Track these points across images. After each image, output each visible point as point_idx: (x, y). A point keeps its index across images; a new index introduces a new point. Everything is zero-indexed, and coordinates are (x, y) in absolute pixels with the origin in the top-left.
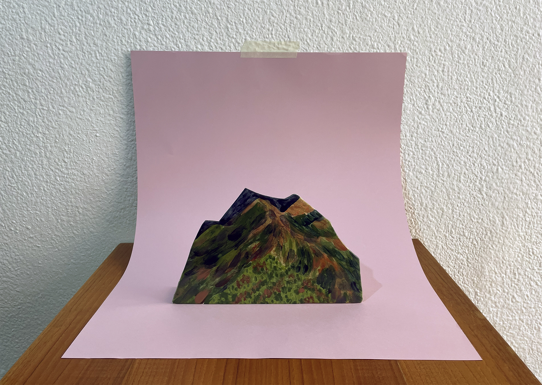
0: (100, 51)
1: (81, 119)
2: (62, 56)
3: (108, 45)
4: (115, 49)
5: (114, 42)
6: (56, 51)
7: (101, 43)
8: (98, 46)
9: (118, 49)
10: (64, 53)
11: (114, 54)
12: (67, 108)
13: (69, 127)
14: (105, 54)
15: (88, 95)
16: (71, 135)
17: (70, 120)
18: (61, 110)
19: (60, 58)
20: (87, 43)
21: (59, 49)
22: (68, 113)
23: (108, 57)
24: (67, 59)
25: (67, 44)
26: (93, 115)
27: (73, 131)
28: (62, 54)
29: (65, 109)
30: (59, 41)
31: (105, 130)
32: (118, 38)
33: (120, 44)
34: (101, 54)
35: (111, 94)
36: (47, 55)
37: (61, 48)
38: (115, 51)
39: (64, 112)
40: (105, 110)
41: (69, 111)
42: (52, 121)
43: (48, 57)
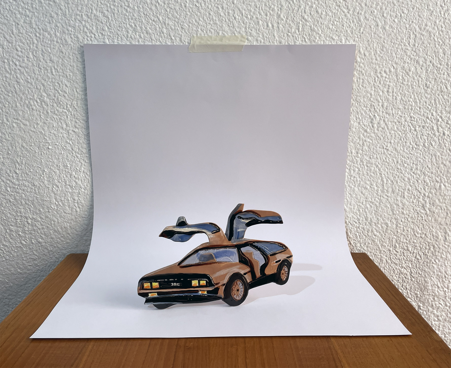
0: (56, 67)
1: (34, 132)
2: (19, 71)
3: (64, 61)
4: (71, 66)
5: (70, 59)
6: (13, 66)
7: (57, 59)
8: (54, 62)
9: (73, 66)
10: (20, 68)
11: (70, 70)
12: (21, 121)
13: (22, 140)
14: (61, 70)
15: (42, 109)
16: (23, 147)
17: (23, 132)
18: (16, 123)
19: (16, 73)
20: (44, 60)
21: (16, 65)
22: (22, 126)
23: (64, 73)
24: (24, 74)
25: (23, 60)
26: (46, 128)
27: (26, 143)
28: (19, 69)
29: (19, 122)
30: (16, 57)
31: (57, 142)
32: (74, 55)
33: (75, 60)
34: (57, 70)
35: (65, 108)
36: (4, 70)
37: (17, 63)
38: (70, 67)
39: (18, 125)
40: (58, 123)
41: (23, 124)
42: (5, 133)
43: (5, 73)
